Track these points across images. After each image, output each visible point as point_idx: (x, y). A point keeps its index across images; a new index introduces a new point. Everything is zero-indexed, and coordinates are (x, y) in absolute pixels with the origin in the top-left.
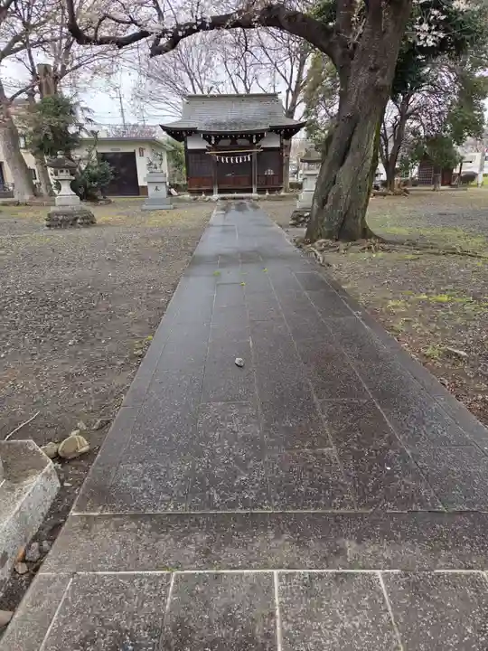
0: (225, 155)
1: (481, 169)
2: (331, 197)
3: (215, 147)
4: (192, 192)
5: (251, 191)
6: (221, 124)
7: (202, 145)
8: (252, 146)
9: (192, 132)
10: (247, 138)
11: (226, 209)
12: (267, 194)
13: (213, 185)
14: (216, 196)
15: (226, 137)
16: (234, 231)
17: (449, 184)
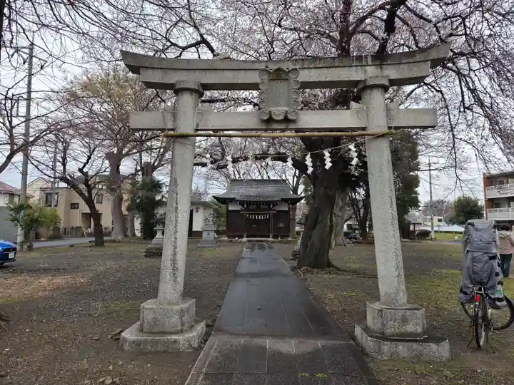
0: (252, 214)
1: (432, 229)
2: (309, 244)
3: (246, 209)
4: (229, 236)
5: (269, 237)
6: (250, 196)
7: (238, 208)
8: (270, 209)
9: (232, 200)
10: (266, 204)
11: (252, 249)
12: (279, 239)
13: (243, 232)
14: (245, 239)
15: (254, 204)
16: (257, 261)
17: (409, 238)
